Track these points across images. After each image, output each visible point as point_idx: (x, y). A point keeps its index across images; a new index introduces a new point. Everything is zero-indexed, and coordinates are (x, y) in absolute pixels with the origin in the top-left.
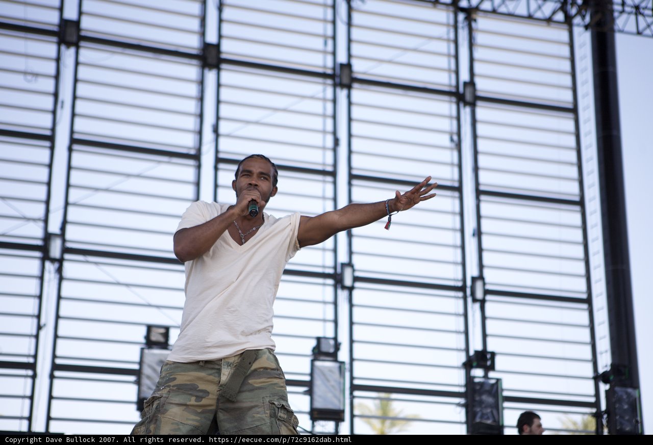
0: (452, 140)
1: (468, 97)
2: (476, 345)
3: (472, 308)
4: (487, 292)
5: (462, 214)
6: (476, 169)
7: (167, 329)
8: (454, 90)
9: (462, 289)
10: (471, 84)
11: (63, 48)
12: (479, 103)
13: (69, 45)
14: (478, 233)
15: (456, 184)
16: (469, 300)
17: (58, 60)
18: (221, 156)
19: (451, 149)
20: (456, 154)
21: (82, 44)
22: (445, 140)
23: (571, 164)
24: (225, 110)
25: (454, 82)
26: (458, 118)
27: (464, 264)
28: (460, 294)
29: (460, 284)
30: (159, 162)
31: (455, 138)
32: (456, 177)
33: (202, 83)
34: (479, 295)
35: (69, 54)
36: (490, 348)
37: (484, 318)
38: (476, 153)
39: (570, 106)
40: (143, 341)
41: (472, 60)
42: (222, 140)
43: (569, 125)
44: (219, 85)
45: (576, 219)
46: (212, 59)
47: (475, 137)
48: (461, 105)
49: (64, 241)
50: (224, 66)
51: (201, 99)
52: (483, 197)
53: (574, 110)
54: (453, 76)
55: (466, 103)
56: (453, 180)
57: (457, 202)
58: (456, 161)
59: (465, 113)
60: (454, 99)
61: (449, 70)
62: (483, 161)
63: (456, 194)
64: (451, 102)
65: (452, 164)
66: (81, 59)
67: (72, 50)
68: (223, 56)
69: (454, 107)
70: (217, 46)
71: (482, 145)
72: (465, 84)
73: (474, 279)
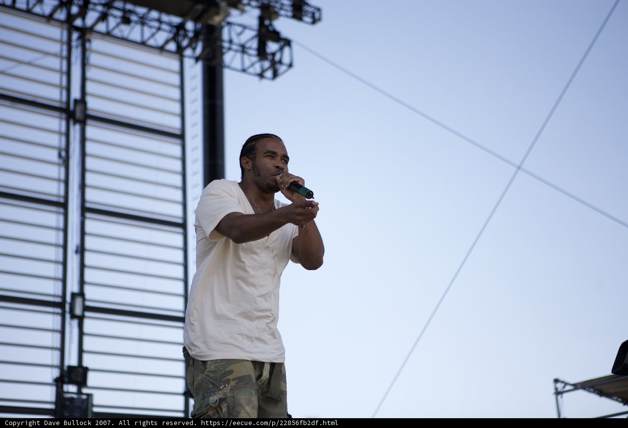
0: (60, 156)
1: (79, 115)
2: (72, 360)
3: (70, 324)
4: (86, 308)
5: (65, 230)
6: (83, 186)
8: (64, 106)
9: (61, 305)
10: (82, 101)
12: (89, 122)
14: (81, 250)
15: (62, 200)
16: (68, 316)
19: (59, 165)
20: (63, 170)
22: (53, 156)
23: (176, 187)
25: (64, 98)
26: (68, 135)
27: (64, 281)
28: (59, 310)
29: (59, 300)
31: (63, 154)
32: (62, 193)
34: (78, 311)
36: (85, 364)
37: (81, 334)
38: (83, 170)
39: (178, 132)
41: (84, 79)
43: (176, 150)
45: (178, 240)
47: (83, 154)
48: (71, 122)
52: (88, 215)
53: (181, 137)
54: (64, 93)
55: (76, 121)
56: (58, 196)
57: (61, 218)
58: (63, 176)
59: (75, 130)
60: (64, 116)
61: (60, 87)
62: (90, 179)
63: (61, 210)
64: (61, 118)
65: (59, 180)
69: (64, 123)
71: (90, 163)
72: (76, 101)
73: (74, 295)
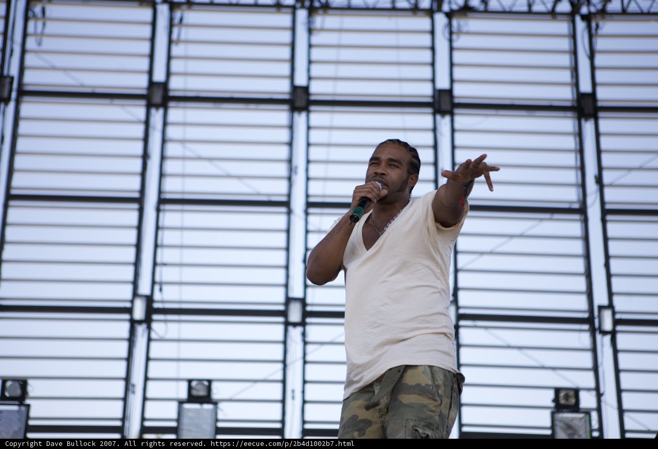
7: (576, 391)
11: (438, 117)
13: (443, 113)
17: (434, 130)
18: (608, 207)
21: (456, 111)
24: (606, 160)
30: (542, 220)
33: (580, 134)
35: (444, 123)
40: (553, 405)
42: (607, 191)
44: (598, 135)
46: (589, 109)
49: (458, 308)
50: (601, 114)
51: (581, 151)
66: (457, 126)
67: (447, 119)
68: (600, 104)
70: (593, 95)
